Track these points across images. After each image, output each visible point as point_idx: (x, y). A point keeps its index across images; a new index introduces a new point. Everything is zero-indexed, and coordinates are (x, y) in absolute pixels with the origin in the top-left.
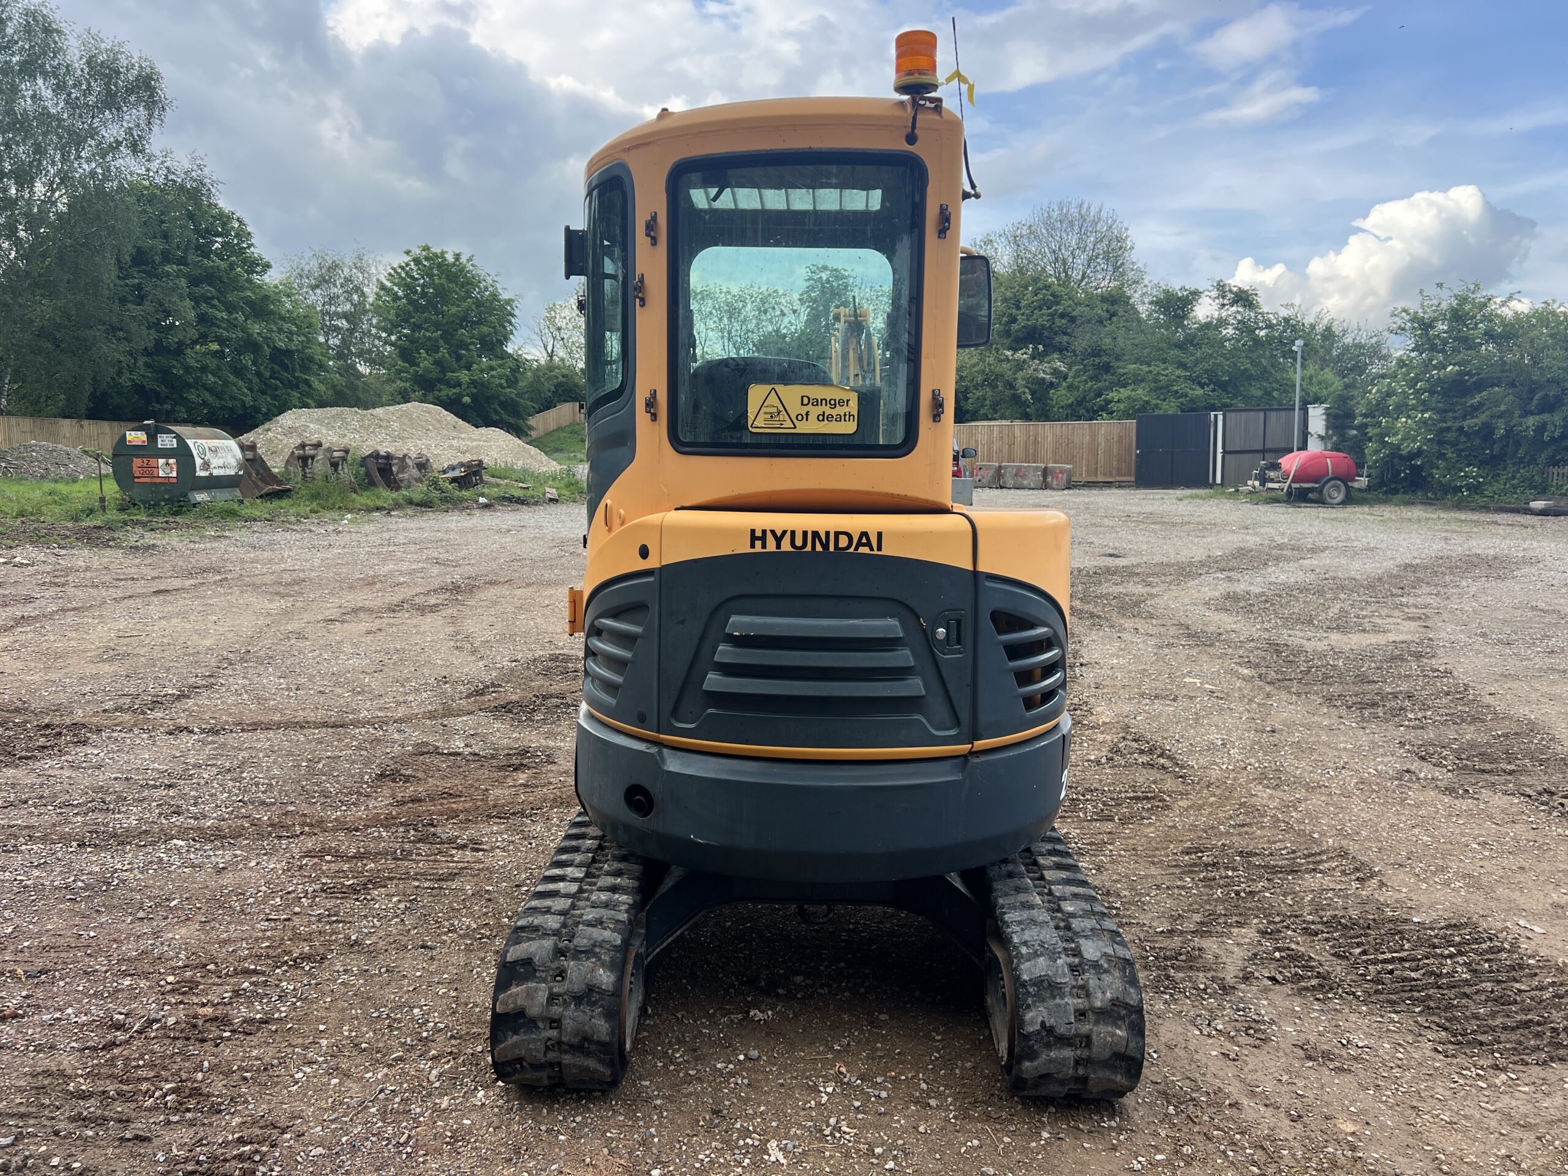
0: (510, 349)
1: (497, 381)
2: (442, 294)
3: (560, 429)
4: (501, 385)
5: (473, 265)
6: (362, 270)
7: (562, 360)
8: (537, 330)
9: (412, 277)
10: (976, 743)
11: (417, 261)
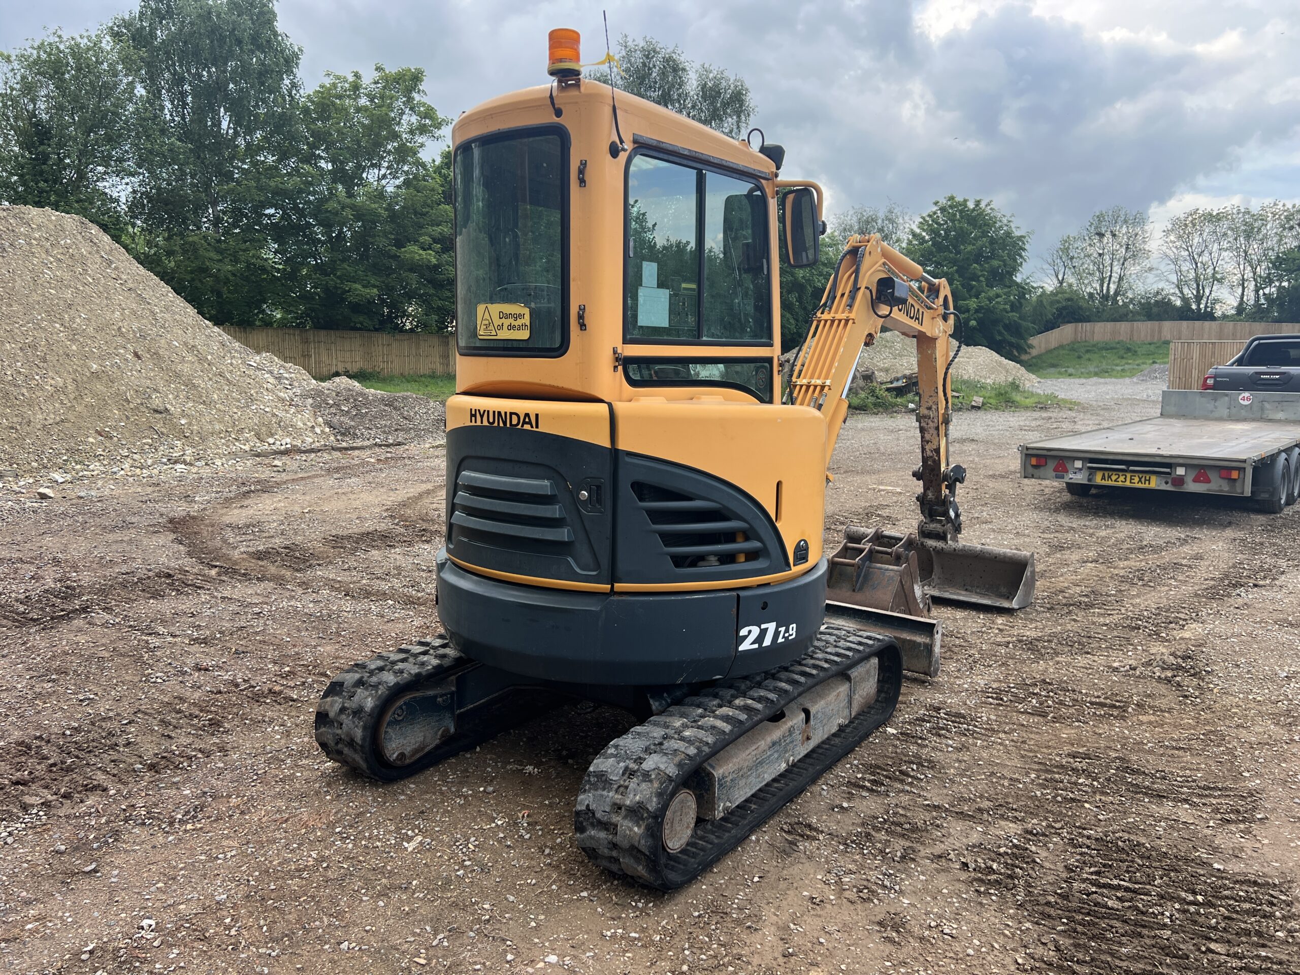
0: (1018, 278)
1: (1002, 307)
2: (962, 236)
3: (1061, 347)
4: (1005, 310)
5: (991, 209)
6: (891, 221)
7: (1070, 285)
8: (1050, 260)
9: (937, 223)
10: (616, 585)
11: (943, 210)
